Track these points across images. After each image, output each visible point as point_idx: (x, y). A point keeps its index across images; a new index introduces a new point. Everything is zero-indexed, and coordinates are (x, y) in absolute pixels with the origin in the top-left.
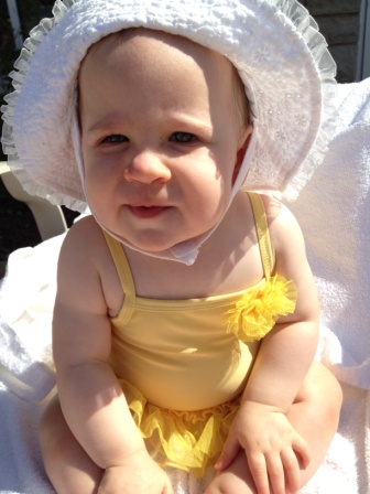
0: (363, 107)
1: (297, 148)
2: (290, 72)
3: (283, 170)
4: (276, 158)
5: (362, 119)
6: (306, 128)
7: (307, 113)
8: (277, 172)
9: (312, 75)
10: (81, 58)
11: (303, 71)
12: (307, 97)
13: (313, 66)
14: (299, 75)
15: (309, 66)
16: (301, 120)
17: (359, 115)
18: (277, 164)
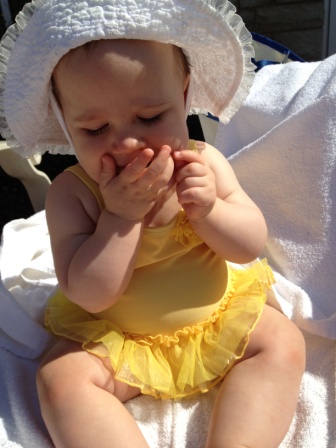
0: (328, 82)
1: (227, 90)
2: (219, 45)
3: (217, 104)
4: (211, 94)
5: (328, 93)
6: (233, 77)
7: (233, 68)
8: (213, 105)
9: (235, 44)
10: (55, 65)
11: (228, 43)
12: (232, 59)
13: (236, 40)
14: (225, 46)
15: (233, 39)
16: (229, 72)
17: (325, 89)
18: (213, 99)
